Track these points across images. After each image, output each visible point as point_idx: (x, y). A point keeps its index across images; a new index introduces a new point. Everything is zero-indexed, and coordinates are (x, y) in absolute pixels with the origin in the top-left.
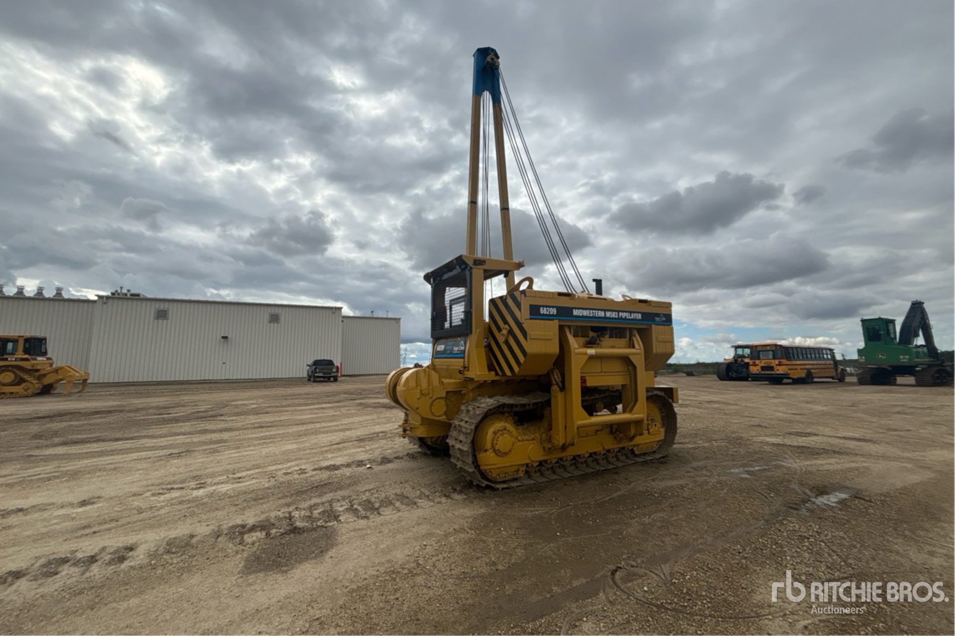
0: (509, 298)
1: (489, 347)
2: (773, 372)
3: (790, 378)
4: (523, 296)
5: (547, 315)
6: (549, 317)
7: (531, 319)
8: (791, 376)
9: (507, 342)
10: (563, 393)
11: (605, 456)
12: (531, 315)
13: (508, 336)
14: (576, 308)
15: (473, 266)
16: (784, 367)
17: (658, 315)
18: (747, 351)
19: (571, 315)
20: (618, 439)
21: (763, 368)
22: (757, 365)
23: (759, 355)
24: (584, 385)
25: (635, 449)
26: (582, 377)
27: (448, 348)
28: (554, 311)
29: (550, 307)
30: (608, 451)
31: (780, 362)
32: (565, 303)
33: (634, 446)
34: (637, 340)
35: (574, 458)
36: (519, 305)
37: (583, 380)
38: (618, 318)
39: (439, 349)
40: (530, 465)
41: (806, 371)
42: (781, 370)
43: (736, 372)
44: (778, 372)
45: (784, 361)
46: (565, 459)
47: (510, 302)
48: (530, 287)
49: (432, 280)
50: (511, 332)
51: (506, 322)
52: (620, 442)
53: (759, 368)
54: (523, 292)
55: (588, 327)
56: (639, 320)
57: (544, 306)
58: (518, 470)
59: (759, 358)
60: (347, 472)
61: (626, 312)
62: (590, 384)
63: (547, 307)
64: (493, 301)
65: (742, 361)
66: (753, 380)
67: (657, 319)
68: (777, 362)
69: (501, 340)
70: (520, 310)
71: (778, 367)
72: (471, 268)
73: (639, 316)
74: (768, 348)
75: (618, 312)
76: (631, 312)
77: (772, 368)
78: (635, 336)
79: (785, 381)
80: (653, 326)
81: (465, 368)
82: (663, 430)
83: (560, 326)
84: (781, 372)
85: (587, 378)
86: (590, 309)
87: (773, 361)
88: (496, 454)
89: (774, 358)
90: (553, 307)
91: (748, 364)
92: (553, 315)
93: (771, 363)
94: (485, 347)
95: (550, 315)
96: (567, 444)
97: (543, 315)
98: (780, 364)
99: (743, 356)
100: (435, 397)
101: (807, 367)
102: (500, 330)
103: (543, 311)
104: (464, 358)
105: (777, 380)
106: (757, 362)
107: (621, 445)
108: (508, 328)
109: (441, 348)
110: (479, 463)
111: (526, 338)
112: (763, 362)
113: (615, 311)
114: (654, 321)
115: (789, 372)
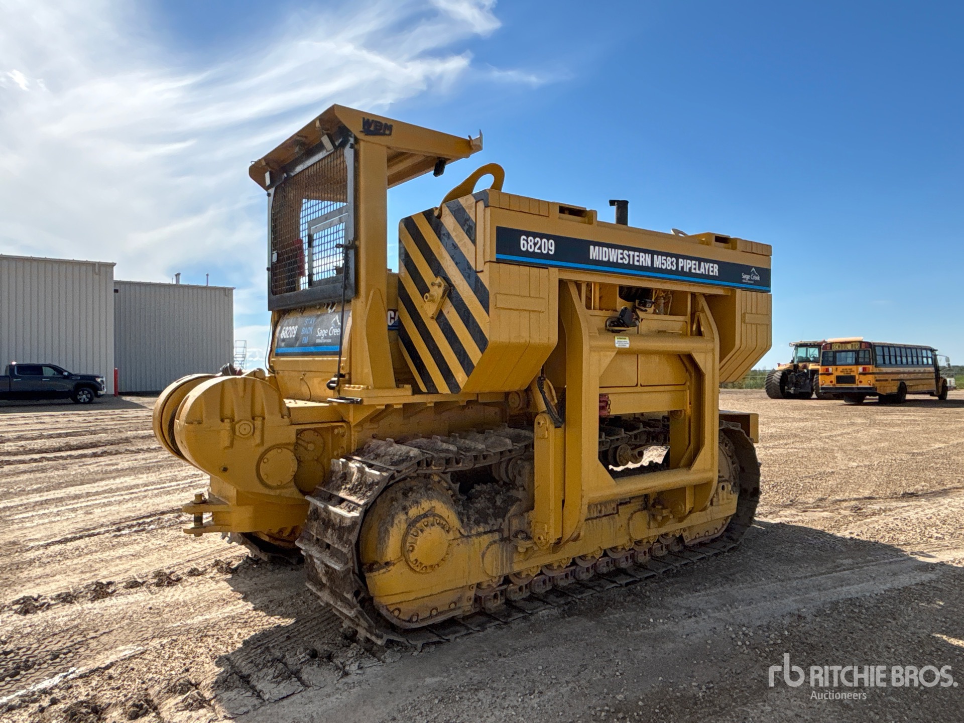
0: (446, 211)
1: (398, 328)
2: (854, 386)
3: (875, 394)
4: (481, 205)
5: (533, 255)
6: (537, 260)
7: (498, 261)
8: (878, 391)
9: (440, 317)
10: (560, 431)
11: (632, 552)
12: (498, 251)
13: (442, 304)
14: (596, 244)
15: (361, 136)
16: (870, 377)
17: (747, 269)
18: (814, 352)
19: (585, 258)
20: (659, 518)
21: (840, 379)
22: (831, 374)
23: (835, 357)
24: (605, 413)
25: (684, 535)
26: (601, 395)
27: (304, 331)
28: (549, 247)
29: (542, 236)
30: (639, 543)
31: (864, 369)
32: (573, 229)
33: (684, 530)
34: (707, 317)
35: (574, 563)
36: (470, 230)
37: (604, 403)
38: (676, 272)
39: (284, 335)
40: (484, 586)
41: (898, 383)
42: (865, 382)
43: (796, 385)
44: (860, 386)
45: (871, 368)
46: (555, 566)
47: (449, 222)
48: (497, 185)
49: (267, 175)
50: (450, 292)
51: (438, 270)
52: (660, 525)
53: (833, 378)
54: (483, 197)
55: (614, 285)
56: (714, 277)
57: (528, 234)
58: (460, 599)
59: (834, 363)
60: (62, 615)
61: (691, 259)
62: (615, 410)
63: (535, 235)
64: (409, 224)
65: (805, 367)
66: (820, 398)
67: (746, 277)
68: (860, 369)
69: (427, 310)
70: (474, 242)
71: (862, 378)
72: (357, 140)
73: (715, 270)
74: (849, 347)
75: (678, 257)
76: (700, 260)
77: (851, 379)
78: (703, 311)
79: (868, 399)
80: (738, 291)
81: (342, 376)
82: (735, 497)
83: (562, 284)
84: (865, 385)
85: (611, 397)
86: (624, 248)
87: (854, 368)
88: (412, 569)
89: (857, 363)
90: (548, 237)
91: (815, 372)
92: (547, 256)
93: (851, 371)
94: (390, 328)
95: (541, 256)
96: (566, 538)
97: (527, 254)
98: (865, 373)
99: (807, 360)
100: (267, 445)
101: (901, 376)
102: (424, 290)
103: (526, 244)
104: (339, 354)
105: (856, 398)
106: (831, 369)
107: (663, 531)
108: (443, 284)
109: (288, 331)
110: (372, 592)
111: (486, 307)
112: (840, 368)
113: (672, 256)
114: (740, 280)
115: (878, 384)
